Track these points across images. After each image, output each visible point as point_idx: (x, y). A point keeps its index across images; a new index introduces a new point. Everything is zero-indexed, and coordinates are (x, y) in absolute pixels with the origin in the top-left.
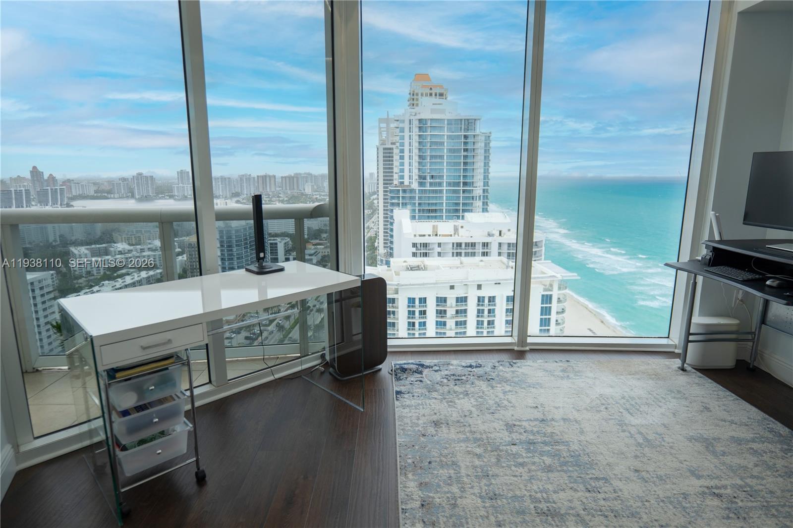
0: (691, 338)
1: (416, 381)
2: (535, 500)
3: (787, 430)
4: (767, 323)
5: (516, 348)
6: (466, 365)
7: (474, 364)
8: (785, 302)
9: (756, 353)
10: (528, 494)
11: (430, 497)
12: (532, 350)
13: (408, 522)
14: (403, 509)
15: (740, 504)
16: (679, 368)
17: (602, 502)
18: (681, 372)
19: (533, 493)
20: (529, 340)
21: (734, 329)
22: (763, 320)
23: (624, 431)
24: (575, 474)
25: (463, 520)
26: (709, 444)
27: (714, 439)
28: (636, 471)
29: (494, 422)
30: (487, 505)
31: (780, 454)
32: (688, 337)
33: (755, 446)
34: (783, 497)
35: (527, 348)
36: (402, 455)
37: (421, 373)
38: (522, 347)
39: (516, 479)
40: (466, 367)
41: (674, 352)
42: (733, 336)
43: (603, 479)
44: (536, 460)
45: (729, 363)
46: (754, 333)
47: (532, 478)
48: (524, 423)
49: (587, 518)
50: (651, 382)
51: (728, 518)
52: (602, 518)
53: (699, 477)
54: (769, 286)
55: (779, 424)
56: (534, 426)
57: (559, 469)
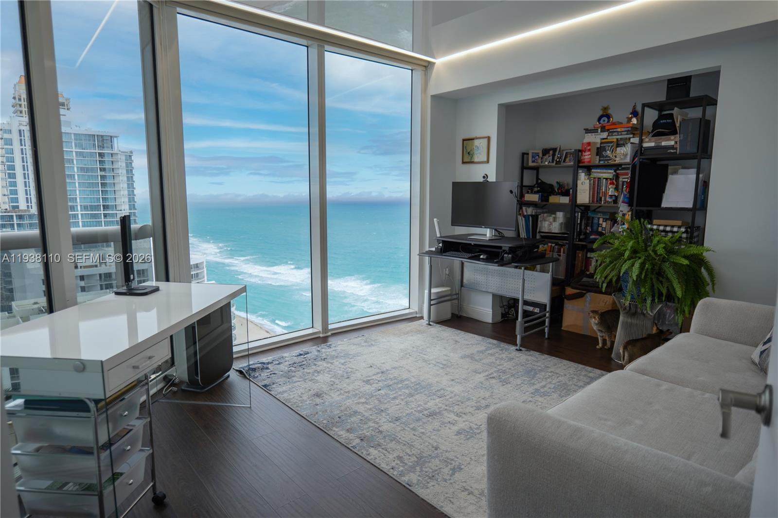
0: (432, 302)
1: (270, 375)
2: (420, 412)
3: (496, 341)
4: (465, 286)
5: (321, 335)
6: (296, 355)
7: (301, 353)
8: (497, 265)
9: (460, 307)
10: (413, 411)
11: (361, 434)
12: (333, 335)
13: (363, 451)
14: (352, 447)
15: (503, 378)
16: (427, 324)
17: (451, 400)
18: (430, 326)
19: (415, 409)
20: (330, 327)
21: (449, 293)
22: (462, 285)
23: (429, 364)
24: (426, 392)
25: (393, 436)
26: (471, 357)
27: (471, 354)
28: (453, 380)
29: (354, 382)
30: (398, 424)
31: (501, 352)
32: (430, 302)
33: (490, 352)
34: (515, 369)
35: (329, 334)
36: (315, 421)
37: (267, 368)
38: (326, 333)
39: (398, 406)
40: (298, 356)
41: (416, 317)
42: (449, 298)
43: (441, 389)
44: (400, 393)
45: (449, 316)
46: (458, 294)
47: (407, 403)
48: (373, 377)
49: (451, 409)
50: (419, 335)
51: (504, 385)
52: (457, 406)
53: (480, 373)
54: (482, 259)
55: (491, 340)
56: (380, 377)
57: (416, 393)
